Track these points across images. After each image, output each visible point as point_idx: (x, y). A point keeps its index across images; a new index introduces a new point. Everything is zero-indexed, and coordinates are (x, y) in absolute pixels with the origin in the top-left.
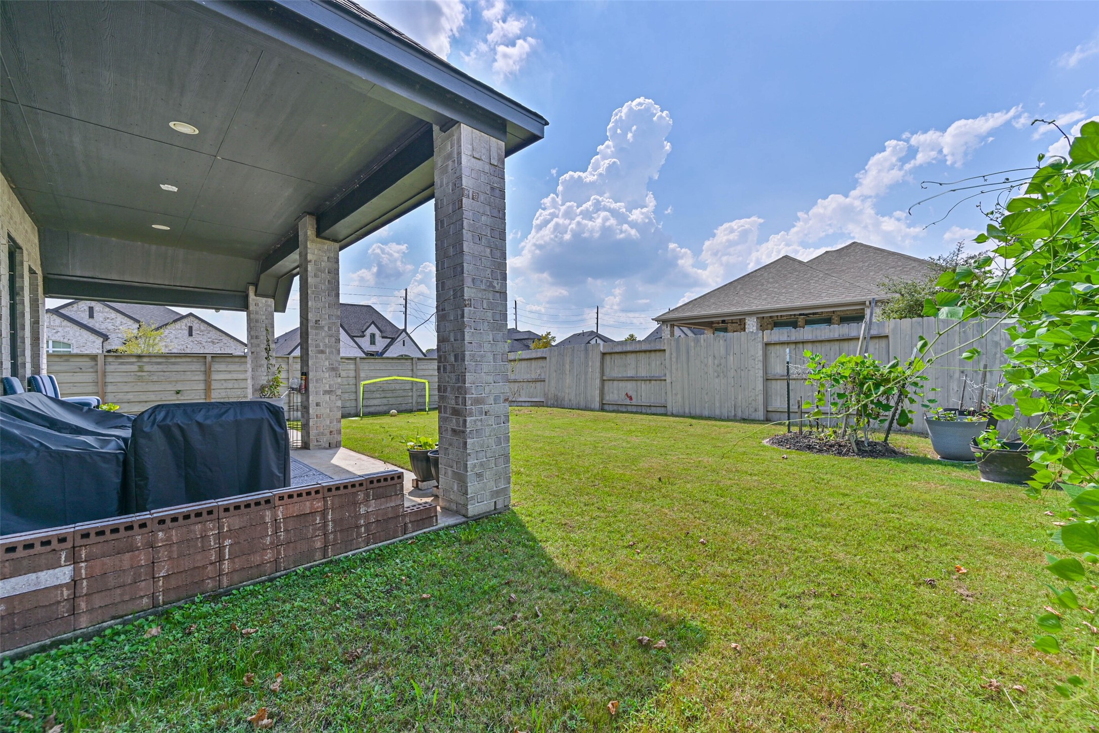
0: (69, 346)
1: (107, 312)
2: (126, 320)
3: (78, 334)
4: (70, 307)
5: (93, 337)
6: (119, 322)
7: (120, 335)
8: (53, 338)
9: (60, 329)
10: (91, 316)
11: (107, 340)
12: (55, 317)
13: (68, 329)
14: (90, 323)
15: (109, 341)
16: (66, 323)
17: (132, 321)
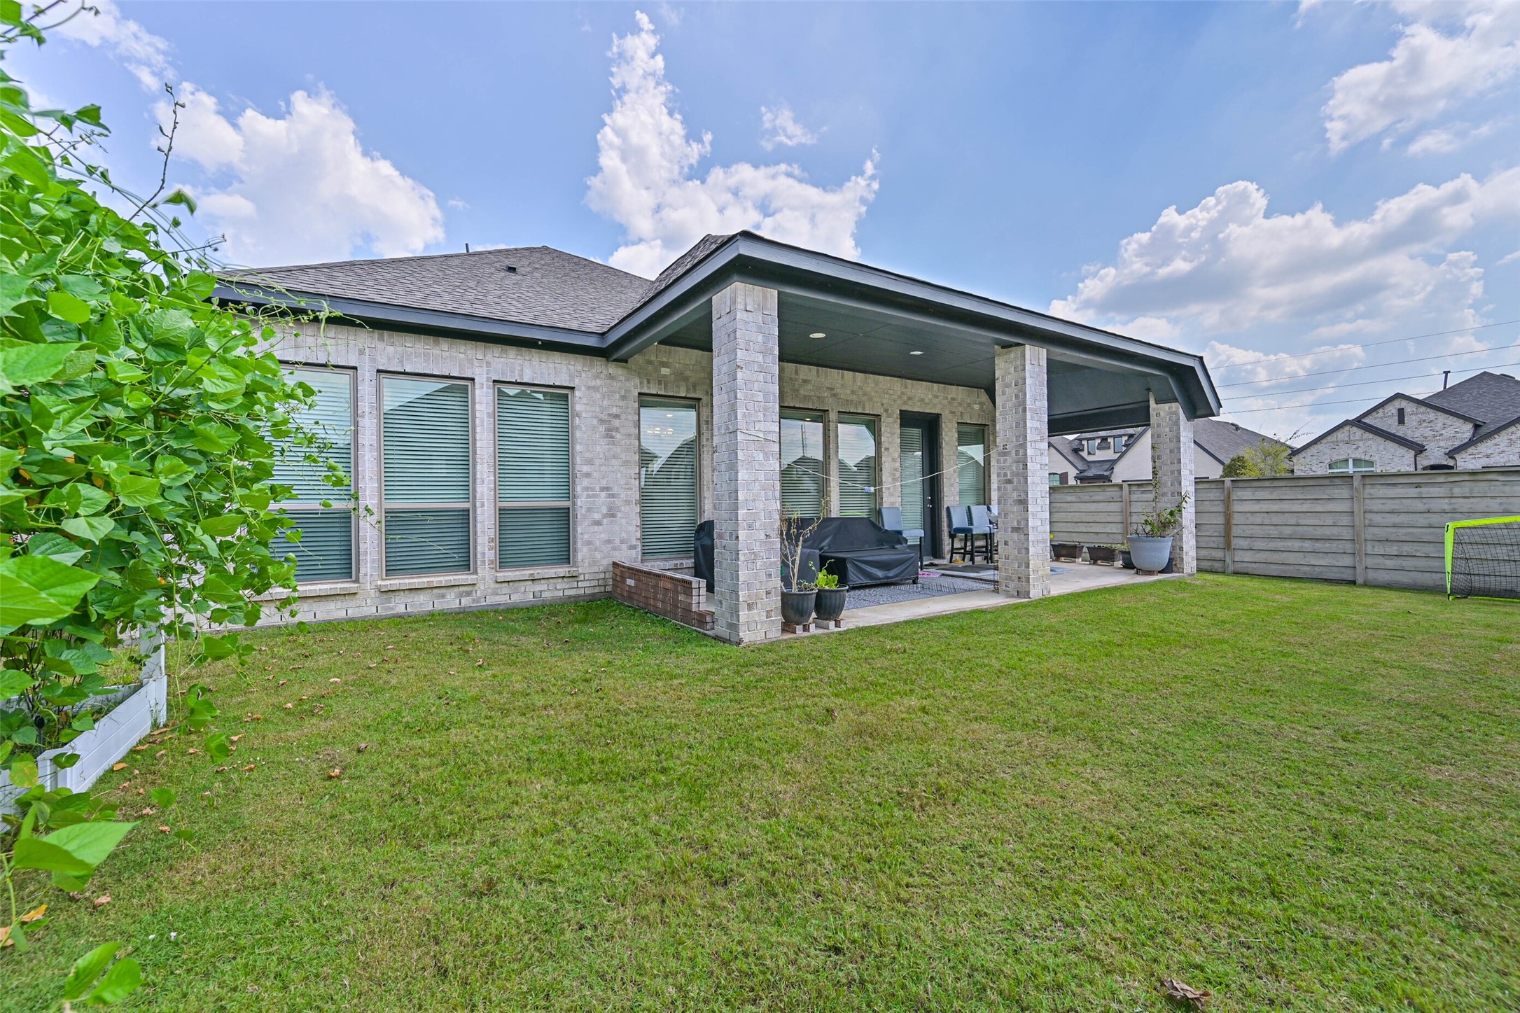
0: (1371, 464)
1: (1423, 413)
2: (1451, 420)
3: (1382, 447)
4: (1374, 413)
5: (1401, 451)
6: (1440, 425)
7: (1442, 444)
8: (1353, 456)
9: (1361, 444)
10: (1401, 421)
11: (1421, 452)
12: (1355, 429)
13: (1371, 442)
14: (1401, 431)
15: (1424, 454)
16: (1368, 435)
17: (1461, 421)
